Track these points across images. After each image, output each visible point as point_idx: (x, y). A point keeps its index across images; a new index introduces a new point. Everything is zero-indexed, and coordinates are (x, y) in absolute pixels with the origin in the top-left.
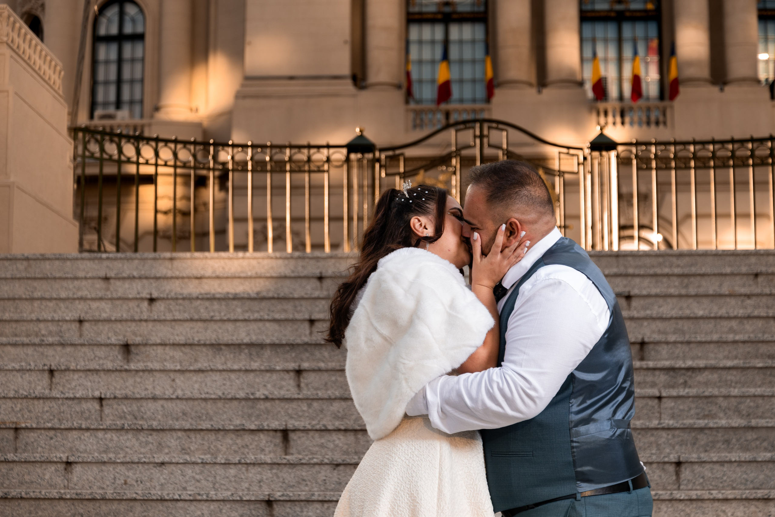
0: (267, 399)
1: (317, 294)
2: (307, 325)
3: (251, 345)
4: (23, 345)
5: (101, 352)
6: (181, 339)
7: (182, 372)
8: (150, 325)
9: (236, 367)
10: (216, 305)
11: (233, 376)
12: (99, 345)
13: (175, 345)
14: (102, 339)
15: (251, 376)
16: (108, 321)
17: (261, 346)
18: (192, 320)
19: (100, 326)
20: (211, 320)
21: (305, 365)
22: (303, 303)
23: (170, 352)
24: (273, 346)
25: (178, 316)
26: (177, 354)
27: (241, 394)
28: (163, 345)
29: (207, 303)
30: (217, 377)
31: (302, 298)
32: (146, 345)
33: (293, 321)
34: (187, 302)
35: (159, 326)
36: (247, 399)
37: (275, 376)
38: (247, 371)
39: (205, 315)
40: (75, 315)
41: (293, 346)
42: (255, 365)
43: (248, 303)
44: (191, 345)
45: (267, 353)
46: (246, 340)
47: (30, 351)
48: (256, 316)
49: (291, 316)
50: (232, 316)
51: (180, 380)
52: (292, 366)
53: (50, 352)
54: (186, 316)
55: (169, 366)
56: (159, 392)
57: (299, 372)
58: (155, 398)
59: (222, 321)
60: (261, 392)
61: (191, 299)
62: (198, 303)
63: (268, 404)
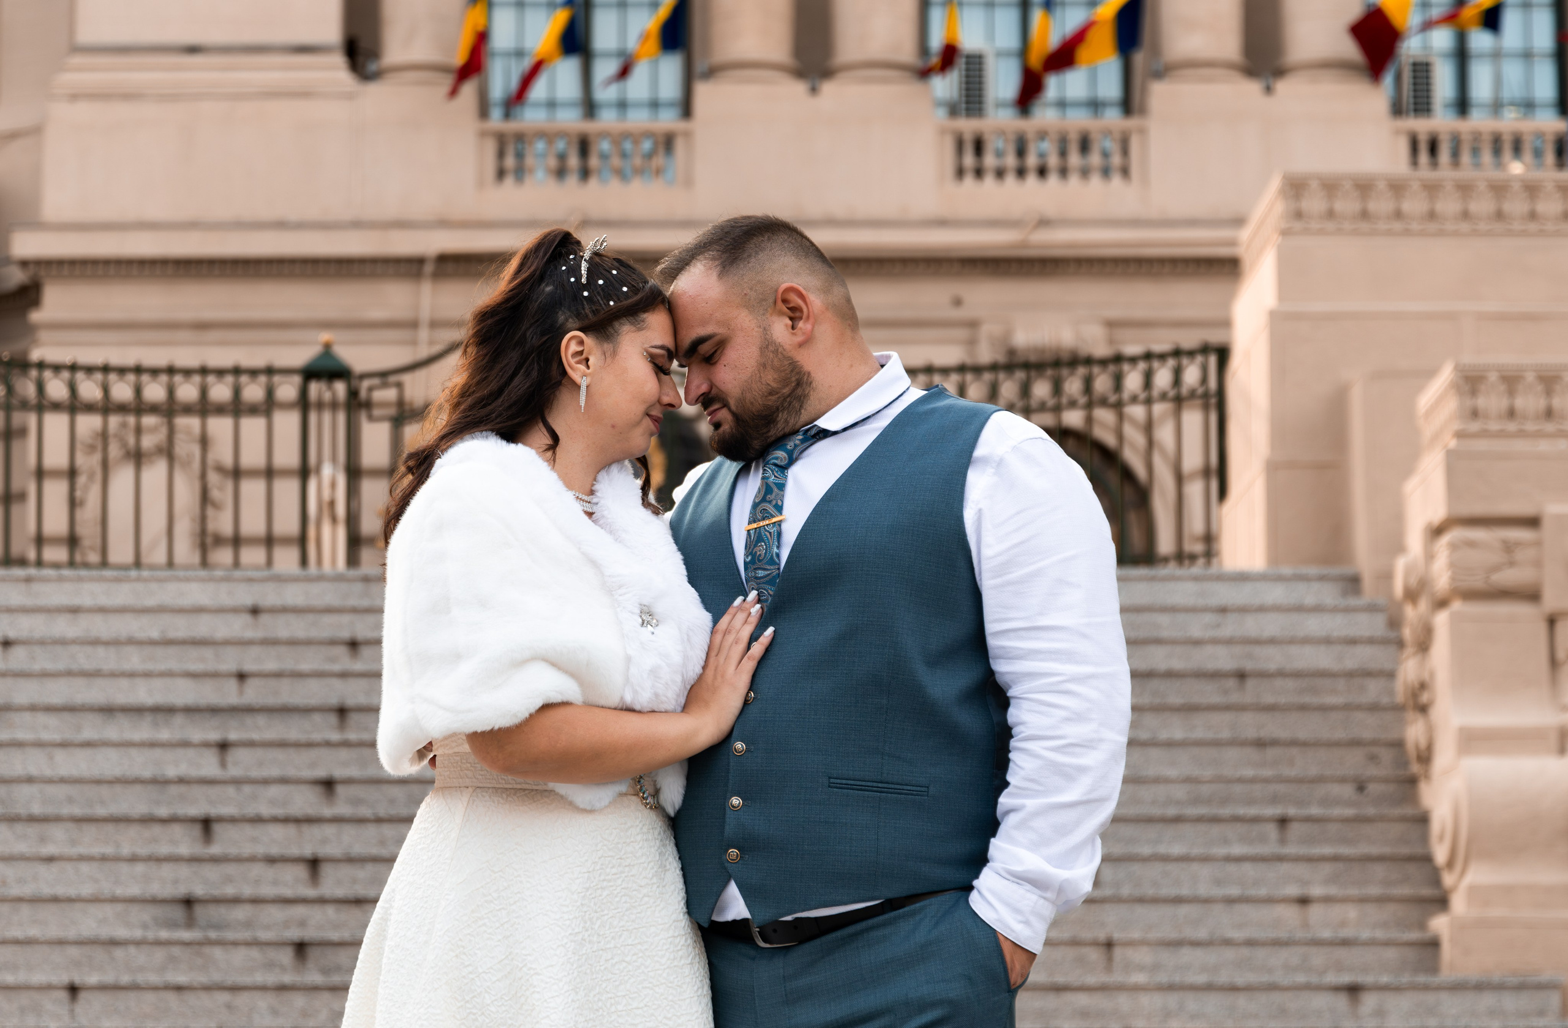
0: (181, 781)
1: (249, 634)
2: (234, 681)
3: (156, 709)
6: (57, 700)
7: (64, 745)
8: (9, 680)
9: (137, 738)
10: (101, 651)
11: (133, 752)
13: (50, 709)
15: (158, 752)
17: (170, 710)
18: (69, 673)
20: (96, 674)
21: (233, 736)
22: (230, 648)
23: (42, 718)
24: (190, 711)
25: (49, 666)
26: (52, 720)
27: (147, 774)
28: (33, 708)
29: (89, 649)
30: (113, 754)
31: (226, 642)
33: (215, 675)
34: (58, 648)
35: (21, 682)
36: (154, 781)
37: (190, 752)
38: (153, 745)
39: (88, 665)
41: (214, 711)
42: (164, 735)
43: (148, 650)
44: (72, 709)
45: (179, 719)
46: (149, 702)
48: (162, 667)
49: (210, 668)
50: (127, 666)
51: (60, 755)
52: (214, 736)
54: (61, 666)
55: (46, 736)
56: (33, 771)
57: (223, 746)
58: (30, 780)
59: (113, 675)
60: (171, 772)
61: (62, 642)
62: (75, 649)
63: (182, 789)
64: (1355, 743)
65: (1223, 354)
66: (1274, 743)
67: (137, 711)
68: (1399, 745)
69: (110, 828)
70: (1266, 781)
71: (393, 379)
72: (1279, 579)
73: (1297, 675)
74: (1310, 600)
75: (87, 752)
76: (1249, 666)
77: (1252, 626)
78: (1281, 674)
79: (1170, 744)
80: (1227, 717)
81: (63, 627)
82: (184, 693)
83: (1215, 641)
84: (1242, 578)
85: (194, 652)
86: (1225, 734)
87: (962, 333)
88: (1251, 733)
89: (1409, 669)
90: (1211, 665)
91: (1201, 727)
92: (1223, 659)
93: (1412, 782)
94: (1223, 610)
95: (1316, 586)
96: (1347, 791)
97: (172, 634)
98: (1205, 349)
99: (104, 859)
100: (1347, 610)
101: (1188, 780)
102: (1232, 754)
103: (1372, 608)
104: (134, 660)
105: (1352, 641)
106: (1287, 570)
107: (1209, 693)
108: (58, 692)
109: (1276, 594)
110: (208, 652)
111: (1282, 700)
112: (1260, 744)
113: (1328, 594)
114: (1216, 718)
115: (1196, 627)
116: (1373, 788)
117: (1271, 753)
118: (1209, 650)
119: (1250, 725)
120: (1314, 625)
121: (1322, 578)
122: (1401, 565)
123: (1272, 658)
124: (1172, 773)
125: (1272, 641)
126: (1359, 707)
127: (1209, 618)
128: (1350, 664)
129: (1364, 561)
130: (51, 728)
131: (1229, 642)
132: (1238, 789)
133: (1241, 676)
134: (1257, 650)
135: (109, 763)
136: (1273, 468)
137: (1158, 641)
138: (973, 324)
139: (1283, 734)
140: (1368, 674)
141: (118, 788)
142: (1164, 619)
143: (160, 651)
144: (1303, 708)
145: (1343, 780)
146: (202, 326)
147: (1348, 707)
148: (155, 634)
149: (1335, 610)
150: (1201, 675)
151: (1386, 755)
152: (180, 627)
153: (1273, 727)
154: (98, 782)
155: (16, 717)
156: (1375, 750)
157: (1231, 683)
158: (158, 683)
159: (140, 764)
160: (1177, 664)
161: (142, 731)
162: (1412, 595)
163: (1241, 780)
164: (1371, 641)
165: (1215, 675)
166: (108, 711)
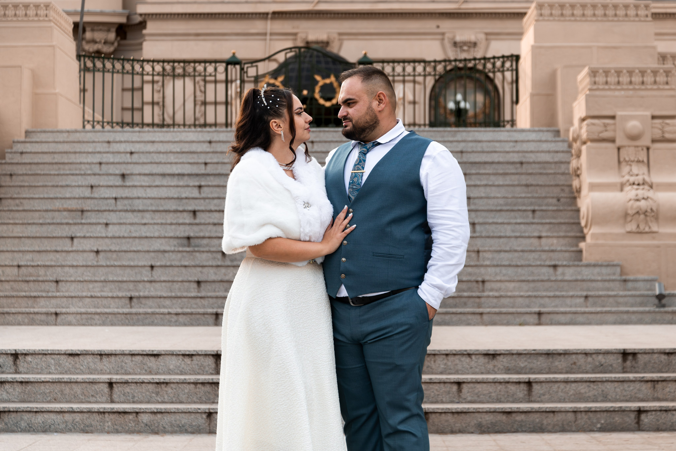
0: (186, 198)
1: (208, 150)
2: (203, 165)
3: (179, 175)
4: (77, 175)
5: (112, 178)
6: (147, 172)
7: (149, 186)
8: (132, 165)
9: (173, 184)
10: (161, 155)
11: (171, 188)
12: (111, 175)
13: (145, 175)
14: (111, 172)
15: (179, 189)
16: (113, 163)
17: (183, 175)
18: (151, 163)
19: (109, 166)
20: (160, 163)
21: (203, 184)
22: (202, 154)
23: (143, 177)
24: (189, 175)
25: (145, 161)
26: (146, 178)
27: (176, 196)
28: (140, 174)
29: (157, 155)
30: (165, 189)
31: (201, 153)
32: (132, 174)
33: (197, 163)
34: (148, 154)
35: (136, 166)
36: (178, 198)
37: (189, 189)
38: (177, 186)
39: (157, 161)
40: (98, 160)
41: (197, 175)
42: (181, 183)
43: (176, 155)
44: (152, 175)
45: (186, 178)
46: (177, 172)
47: (80, 177)
48: (181, 161)
49: (196, 161)
50: (169, 161)
51: (148, 190)
52: (197, 184)
53: (89, 177)
54: (149, 161)
55: (144, 184)
56: (140, 195)
57: (200, 187)
58: (139, 198)
59: (165, 163)
60: (184, 195)
61: (150, 153)
62: (153, 154)
63: (187, 201)
64: (557, 185)
65: (517, 58)
66: (531, 185)
67: (173, 175)
68: (571, 186)
69: (164, 214)
70: (529, 198)
71: (254, 64)
72: (534, 131)
73: (539, 163)
74: (544, 139)
75: (157, 189)
76: (524, 160)
77: (525, 147)
78: (534, 163)
79: (498, 186)
80: (517, 177)
81: (150, 148)
82: (187, 169)
83: (513, 152)
84: (523, 131)
85: (191, 156)
86: (516, 183)
87: (440, 37)
88: (524, 182)
89: (574, 163)
90: (512, 160)
91: (508, 180)
92: (516, 158)
93: (575, 198)
94: (516, 142)
95: (546, 133)
96: (554, 201)
97: (184, 150)
98: (512, 56)
99: (162, 224)
100: (555, 142)
101: (504, 197)
102: (518, 189)
103: (563, 141)
104: (172, 158)
105: (557, 152)
106: (537, 129)
107: (511, 169)
108: (147, 169)
109: (533, 136)
110: (195, 156)
111: (534, 171)
112: (527, 186)
113: (549, 136)
114: (513, 177)
115: (507, 147)
116: (562, 200)
117: (530, 189)
118: (511, 154)
119: (524, 180)
120: (545, 146)
121: (548, 131)
122: (572, 129)
123: (532, 157)
124: (499, 195)
125: (531, 152)
126: (558, 174)
127: (512, 144)
128: (556, 160)
129: (561, 126)
130: (146, 181)
131: (518, 152)
132: (520, 200)
133: (522, 163)
134: (527, 155)
135: (163, 193)
136: (532, 96)
137: (495, 152)
138: (443, 34)
139: (534, 183)
140: (562, 163)
141: (166, 200)
142: (497, 144)
143: (180, 155)
144: (541, 174)
145: (553, 198)
146: (198, 35)
147: (555, 174)
148: (178, 150)
149: (551, 141)
150: (508, 163)
151: (567, 189)
152: (186, 147)
153: (531, 180)
154: (160, 199)
155: (134, 177)
156: (563, 188)
157: (518, 165)
158: (179, 166)
159: (173, 193)
160: (501, 160)
161: (174, 182)
162: (575, 140)
163: (521, 198)
164: (563, 152)
165: (513, 163)
166: (163, 175)
